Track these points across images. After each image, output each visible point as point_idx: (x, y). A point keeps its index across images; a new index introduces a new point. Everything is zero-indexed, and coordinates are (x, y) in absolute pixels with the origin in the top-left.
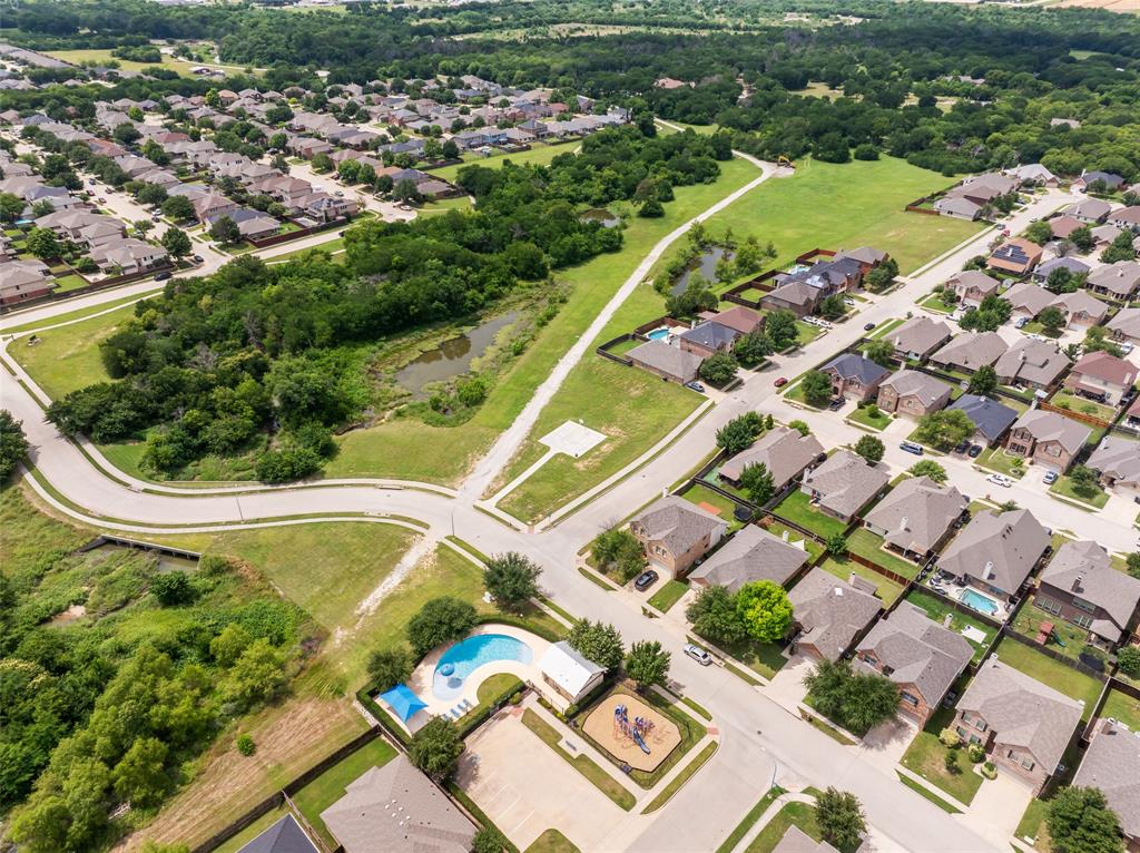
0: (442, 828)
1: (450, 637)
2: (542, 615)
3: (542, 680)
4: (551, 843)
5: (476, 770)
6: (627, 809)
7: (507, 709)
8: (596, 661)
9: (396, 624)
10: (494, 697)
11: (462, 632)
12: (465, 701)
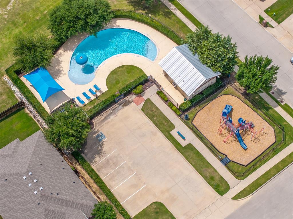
0: (68, 198)
1: (86, 30)
2: (169, 14)
3: (163, 76)
4: (157, 213)
5: (101, 146)
6: (221, 193)
7: (131, 98)
8: (212, 66)
9: (42, 9)
10: (121, 86)
11: (96, 27)
12: (95, 87)
